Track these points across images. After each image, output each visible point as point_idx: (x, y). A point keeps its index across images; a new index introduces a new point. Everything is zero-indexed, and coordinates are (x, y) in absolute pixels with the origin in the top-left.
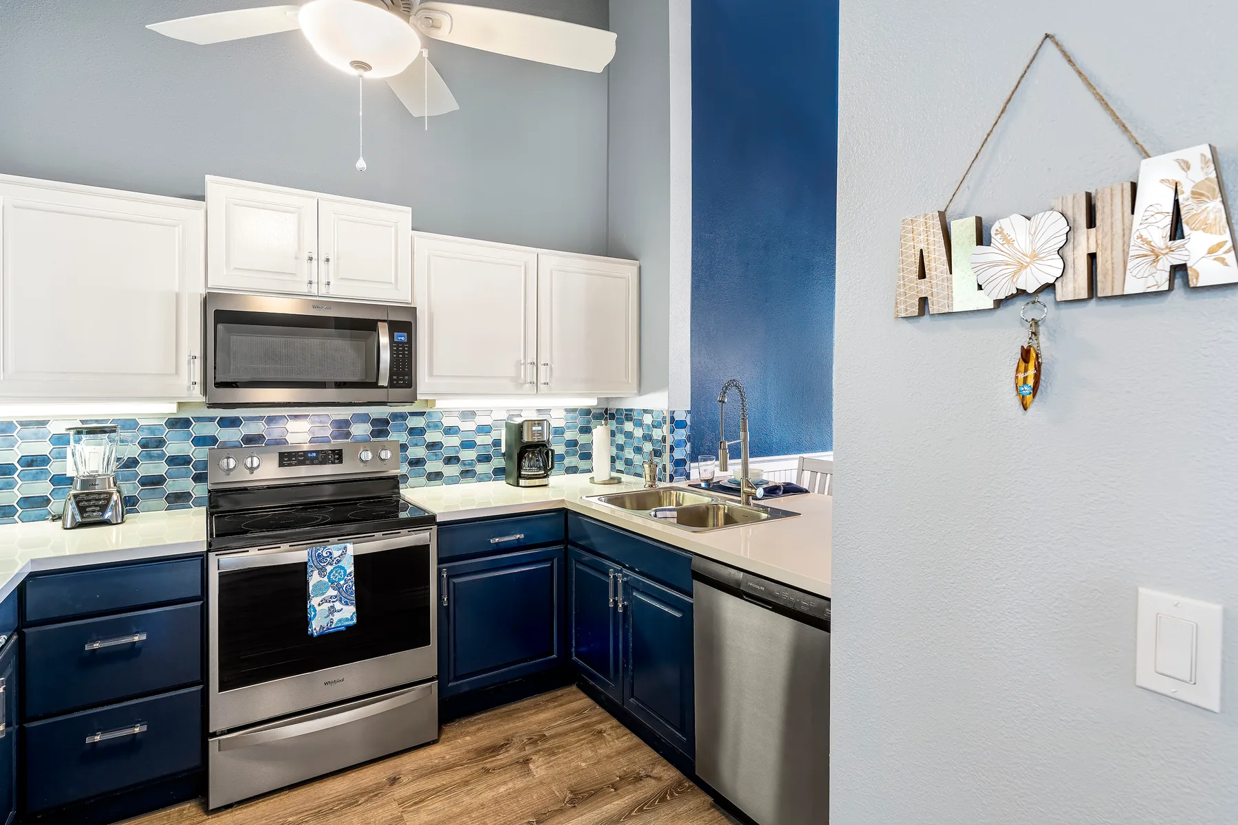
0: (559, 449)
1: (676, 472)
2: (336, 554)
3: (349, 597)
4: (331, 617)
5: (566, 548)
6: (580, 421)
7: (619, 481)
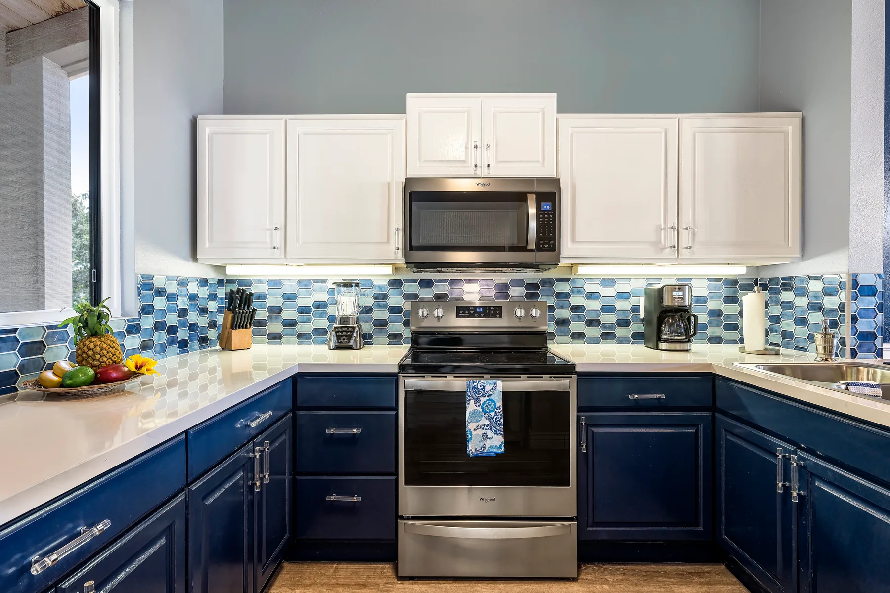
0: (703, 319)
1: (860, 346)
2: (488, 388)
3: (498, 428)
4: (484, 442)
5: (713, 417)
6: (724, 291)
7: (777, 353)
